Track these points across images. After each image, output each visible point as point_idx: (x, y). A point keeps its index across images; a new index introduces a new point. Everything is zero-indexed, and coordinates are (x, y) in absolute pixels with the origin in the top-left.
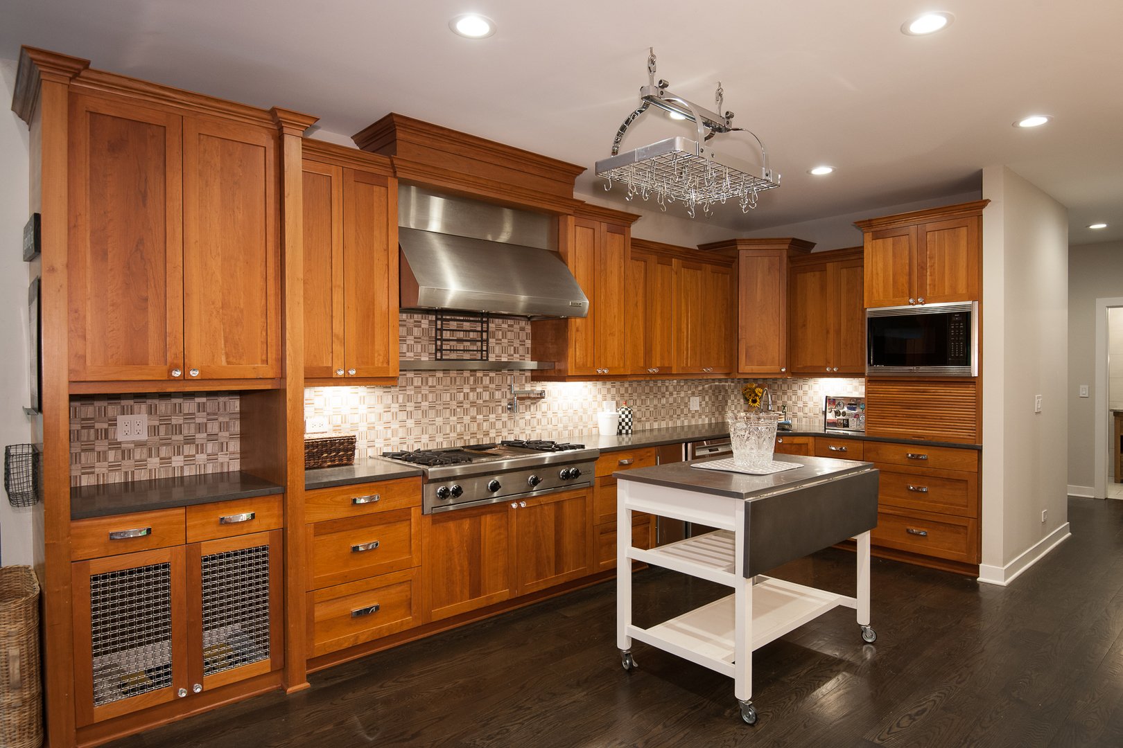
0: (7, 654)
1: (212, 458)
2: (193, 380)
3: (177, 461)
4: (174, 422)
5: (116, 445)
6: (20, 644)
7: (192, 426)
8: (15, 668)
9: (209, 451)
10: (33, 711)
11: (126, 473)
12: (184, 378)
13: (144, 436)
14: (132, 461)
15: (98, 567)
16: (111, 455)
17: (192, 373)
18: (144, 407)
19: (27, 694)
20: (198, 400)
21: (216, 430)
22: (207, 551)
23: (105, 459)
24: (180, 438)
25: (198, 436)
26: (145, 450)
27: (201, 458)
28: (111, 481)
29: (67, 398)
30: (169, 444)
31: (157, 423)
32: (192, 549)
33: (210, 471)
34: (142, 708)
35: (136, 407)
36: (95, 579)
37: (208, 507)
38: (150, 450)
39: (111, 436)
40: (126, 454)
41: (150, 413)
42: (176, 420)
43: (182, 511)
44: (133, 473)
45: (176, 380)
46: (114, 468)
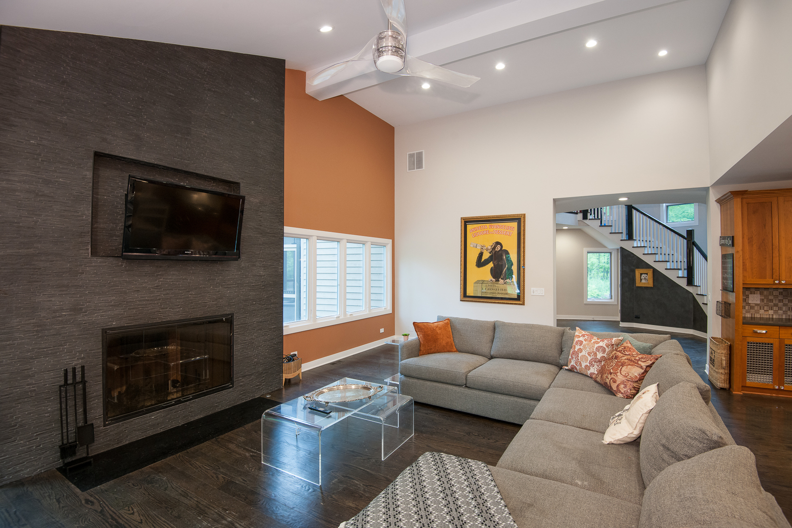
0: (722, 359)
1: (785, 312)
2: (783, 284)
3: (771, 312)
4: (770, 298)
5: (749, 304)
6: (725, 357)
7: (777, 300)
8: (724, 363)
9: (784, 310)
10: (727, 377)
11: (752, 314)
12: (780, 284)
13: (759, 302)
14: (754, 310)
15: (750, 339)
16: (747, 307)
17: (782, 282)
18: (758, 292)
19: (726, 371)
20: (779, 291)
21: (787, 302)
22: (787, 342)
23: (745, 309)
24: (772, 304)
25: (779, 304)
26: (759, 307)
27: (780, 312)
28: (747, 316)
29: (742, 288)
30: (768, 306)
31: (763, 298)
32: (781, 341)
33: (784, 317)
34: (762, 387)
35: (756, 292)
36: (748, 343)
37: (788, 328)
38: (761, 307)
39: (747, 301)
40: (752, 308)
41: (761, 294)
42: (770, 297)
43: (778, 327)
44: (754, 314)
45: (776, 284)
46: (747, 312)
